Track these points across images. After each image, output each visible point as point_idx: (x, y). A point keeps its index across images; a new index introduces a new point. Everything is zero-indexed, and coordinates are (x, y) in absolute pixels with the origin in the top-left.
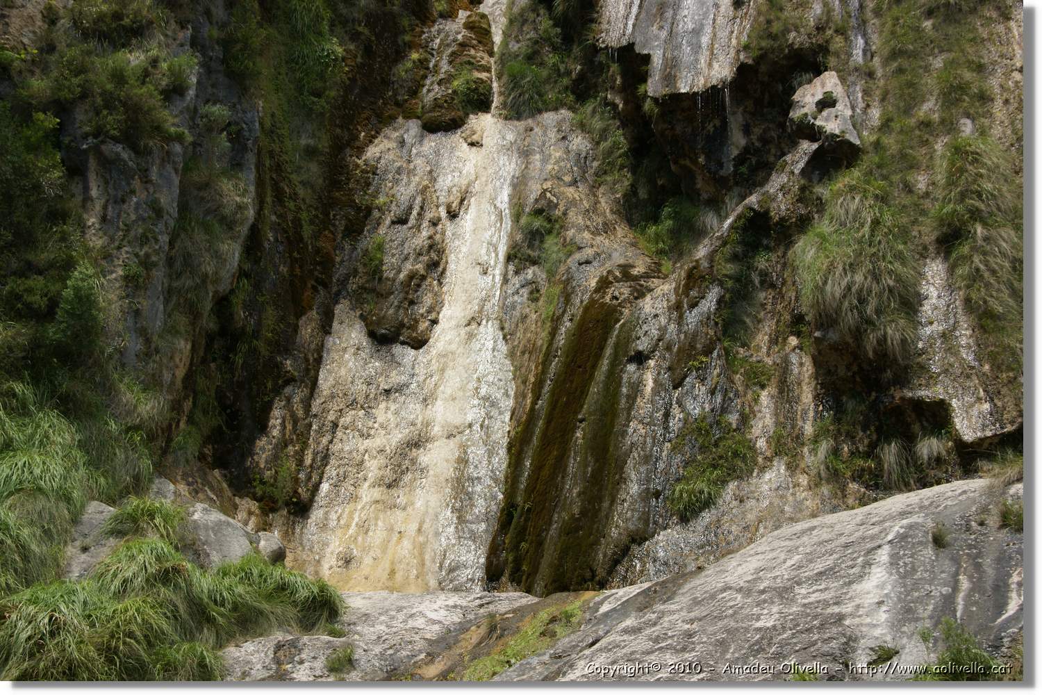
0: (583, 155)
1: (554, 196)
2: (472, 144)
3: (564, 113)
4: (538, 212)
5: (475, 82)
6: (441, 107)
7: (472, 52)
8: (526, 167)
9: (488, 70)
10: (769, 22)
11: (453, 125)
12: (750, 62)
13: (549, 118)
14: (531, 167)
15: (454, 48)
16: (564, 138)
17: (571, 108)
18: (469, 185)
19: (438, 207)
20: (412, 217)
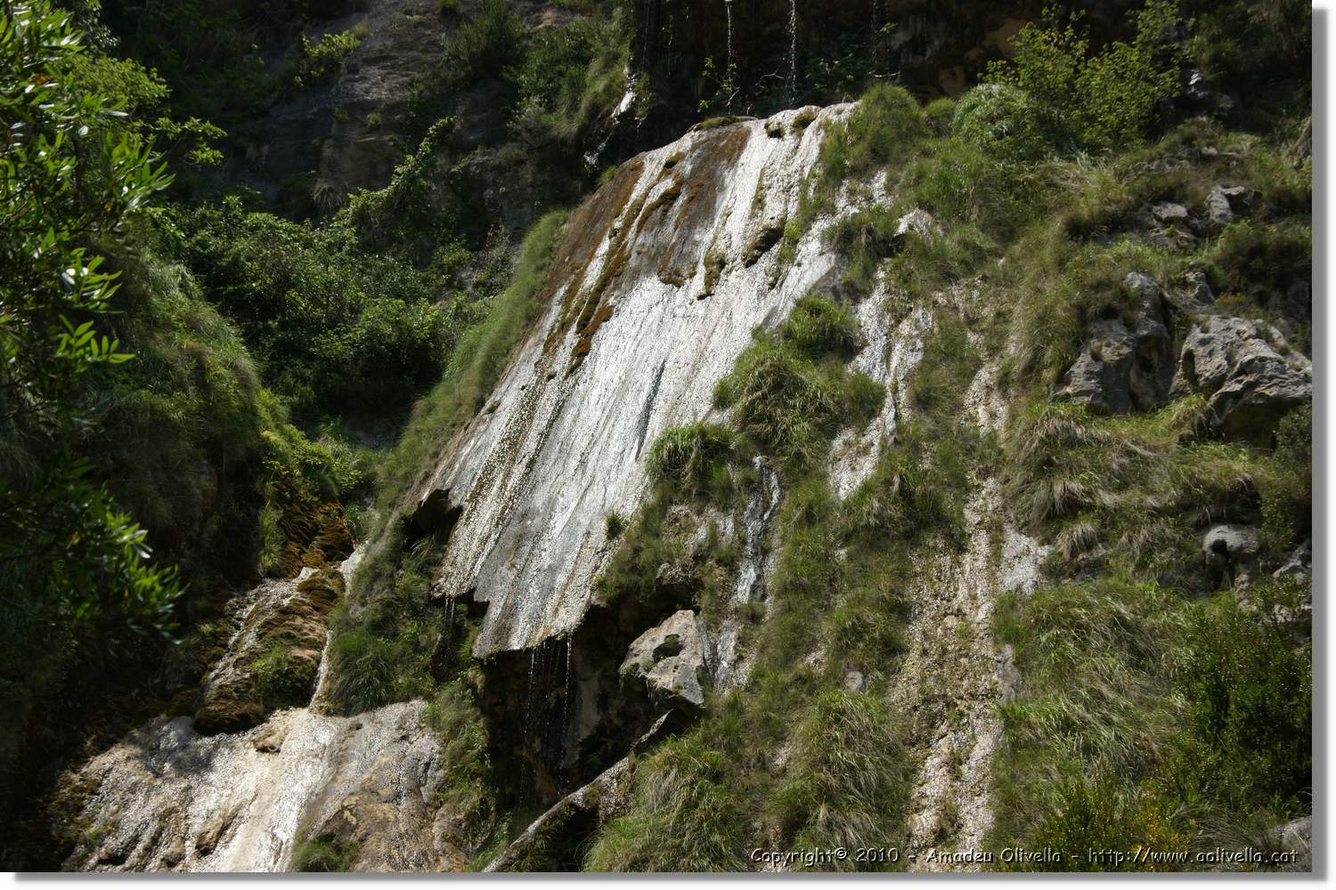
0: (426, 760)
1: (355, 815)
2: (263, 750)
3: (418, 705)
4: (326, 839)
5: (290, 663)
6: (227, 697)
7: (299, 621)
8: (334, 780)
9: (317, 646)
10: (637, 551)
11: (242, 724)
12: (603, 604)
13: (395, 711)
14: (340, 778)
15: (272, 614)
16: (404, 738)
17: (429, 698)
18: (240, 807)
19: (184, 840)
20: (134, 853)
